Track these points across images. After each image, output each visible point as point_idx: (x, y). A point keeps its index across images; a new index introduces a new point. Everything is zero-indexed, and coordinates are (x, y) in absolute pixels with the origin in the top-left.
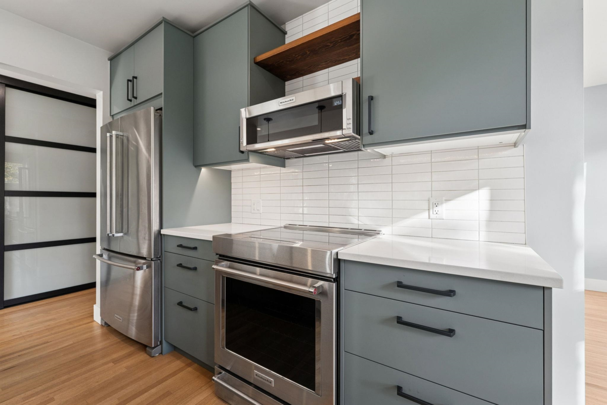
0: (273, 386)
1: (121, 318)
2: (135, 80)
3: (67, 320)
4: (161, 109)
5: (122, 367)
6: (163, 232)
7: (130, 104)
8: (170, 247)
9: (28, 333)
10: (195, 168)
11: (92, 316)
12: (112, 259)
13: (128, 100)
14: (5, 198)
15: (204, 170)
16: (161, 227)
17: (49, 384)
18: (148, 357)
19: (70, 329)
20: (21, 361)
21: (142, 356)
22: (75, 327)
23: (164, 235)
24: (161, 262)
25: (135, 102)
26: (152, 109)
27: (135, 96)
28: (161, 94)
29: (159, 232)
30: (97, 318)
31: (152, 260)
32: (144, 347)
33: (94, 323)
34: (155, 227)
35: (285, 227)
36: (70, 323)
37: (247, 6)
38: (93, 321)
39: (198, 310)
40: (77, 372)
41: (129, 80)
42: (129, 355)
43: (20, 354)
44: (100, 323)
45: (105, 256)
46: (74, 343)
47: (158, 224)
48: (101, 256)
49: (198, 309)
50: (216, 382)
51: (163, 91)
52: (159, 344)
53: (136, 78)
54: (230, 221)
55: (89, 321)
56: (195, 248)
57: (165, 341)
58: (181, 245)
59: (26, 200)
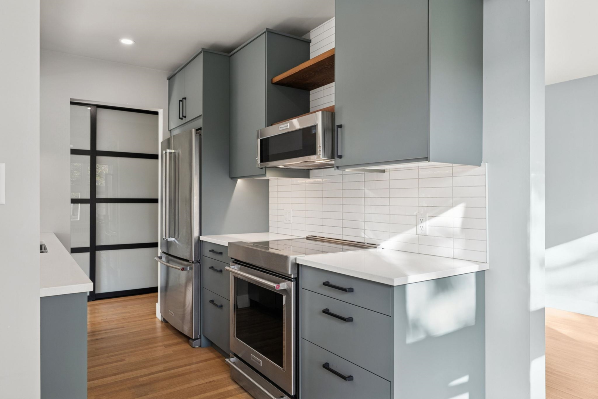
0: (261, 365)
1: (173, 313)
2: (184, 100)
3: (138, 314)
4: (200, 129)
5: (170, 350)
6: (202, 238)
7: (181, 122)
8: (206, 252)
9: (111, 319)
10: (230, 180)
11: (156, 314)
12: (170, 262)
13: (180, 118)
14: (97, 204)
15: (239, 180)
16: (201, 234)
17: (123, 351)
18: (190, 347)
19: (139, 320)
20: (106, 336)
21: (186, 346)
22: (142, 320)
23: (203, 241)
24: (201, 265)
25: (185, 120)
26: (194, 130)
27: (184, 115)
28: (201, 115)
29: (199, 238)
30: (159, 315)
31: (193, 263)
32: (188, 339)
33: (157, 319)
34: (196, 233)
35: (308, 238)
36: (140, 317)
37: (265, 32)
38: (156, 317)
39: (223, 308)
40: (140, 348)
41: (180, 101)
42: (177, 344)
43: (105, 331)
44: (160, 319)
45: (164, 259)
46: (140, 330)
47: (198, 231)
48: (161, 258)
49: (223, 306)
50: (227, 362)
51: (202, 114)
52: (199, 337)
53: (185, 98)
54: (268, 231)
55: (153, 317)
56: (221, 253)
57: (204, 335)
58: (213, 250)
59: (110, 206)
